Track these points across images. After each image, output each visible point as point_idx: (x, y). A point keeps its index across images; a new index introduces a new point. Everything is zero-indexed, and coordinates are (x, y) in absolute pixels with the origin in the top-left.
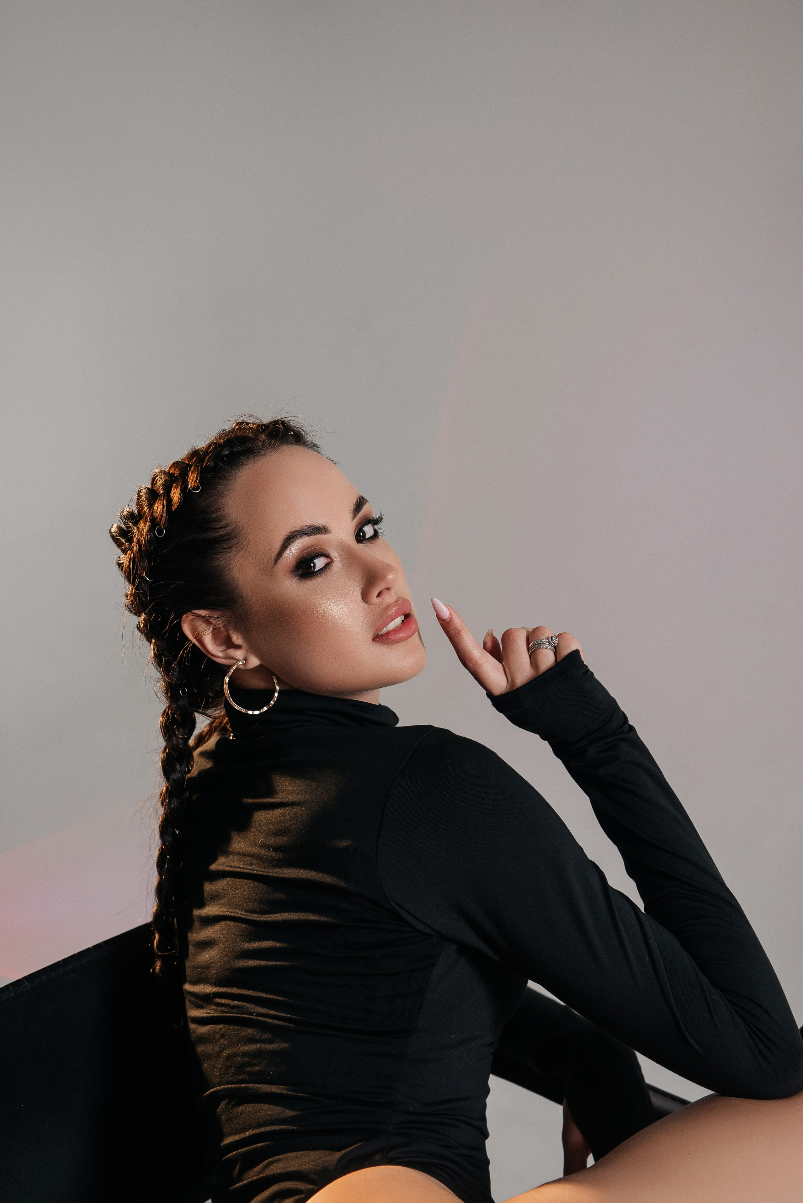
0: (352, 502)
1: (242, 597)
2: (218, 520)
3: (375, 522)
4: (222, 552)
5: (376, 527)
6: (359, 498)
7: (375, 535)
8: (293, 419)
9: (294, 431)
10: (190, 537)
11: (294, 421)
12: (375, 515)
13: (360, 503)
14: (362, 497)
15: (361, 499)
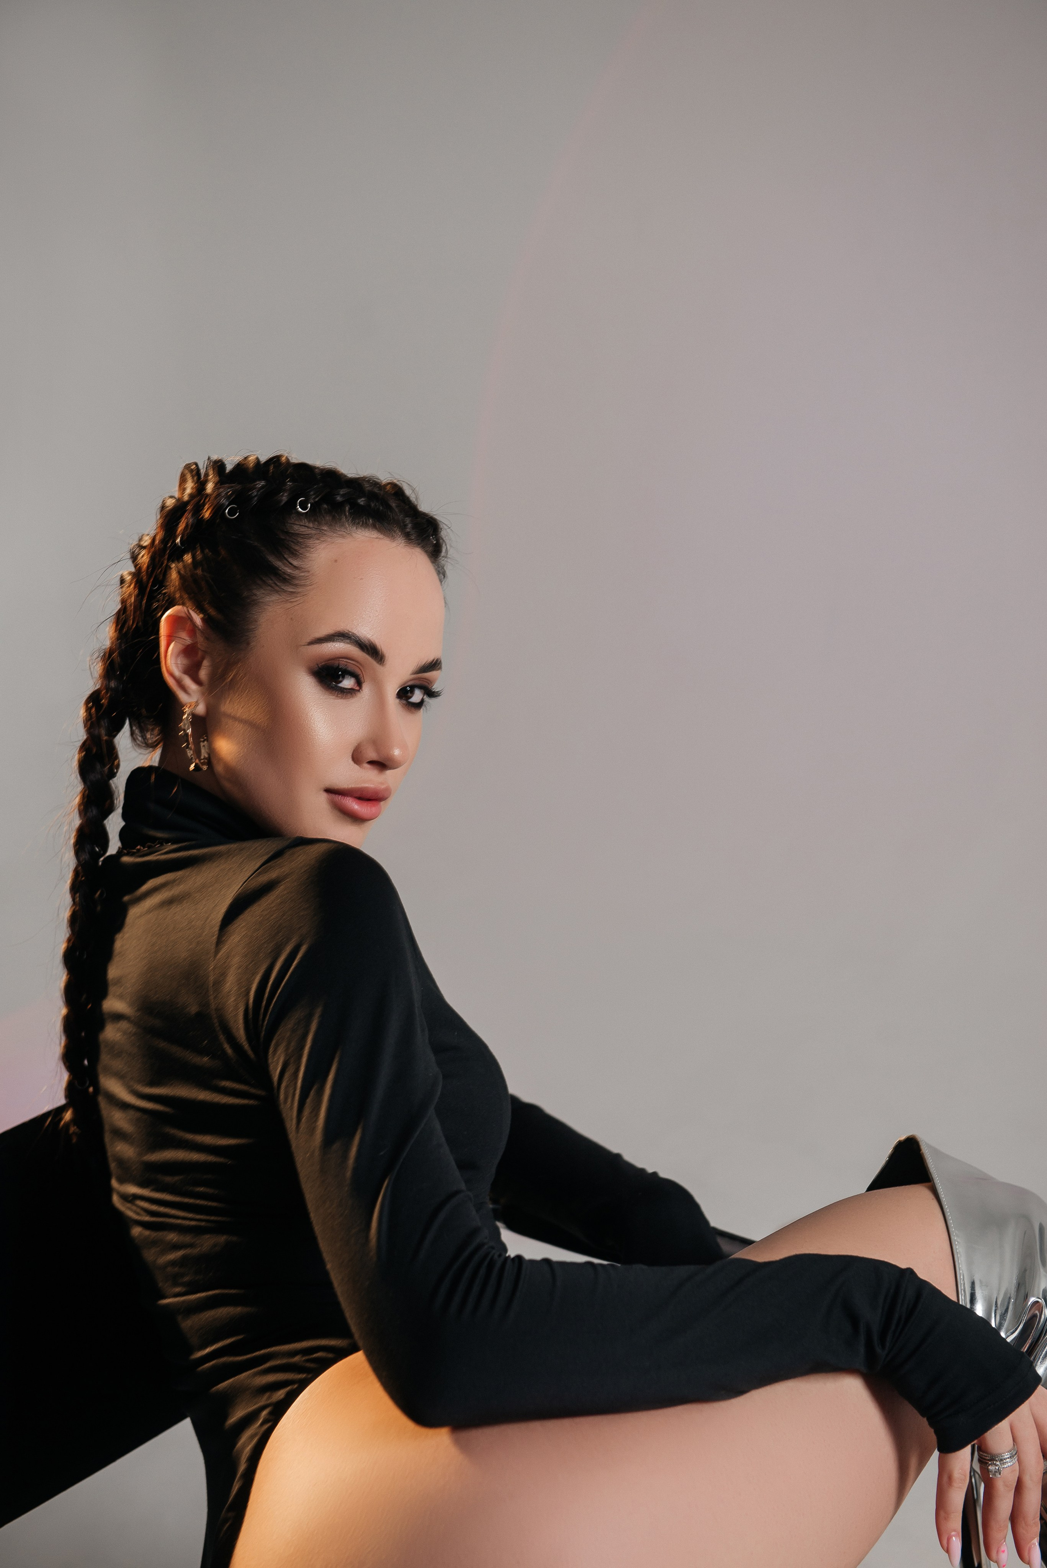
0: (428, 657)
1: (248, 644)
2: (295, 554)
3: (431, 694)
4: (271, 587)
5: (426, 698)
6: (437, 660)
7: (419, 705)
8: (448, 530)
9: (438, 540)
10: (256, 544)
11: (445, 534)
12: (436, 687)
13: (434, 665)
14: (441, 661)
15: (438, 662)
